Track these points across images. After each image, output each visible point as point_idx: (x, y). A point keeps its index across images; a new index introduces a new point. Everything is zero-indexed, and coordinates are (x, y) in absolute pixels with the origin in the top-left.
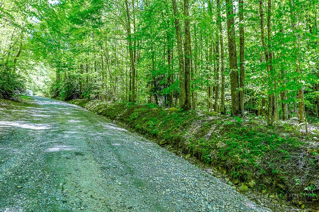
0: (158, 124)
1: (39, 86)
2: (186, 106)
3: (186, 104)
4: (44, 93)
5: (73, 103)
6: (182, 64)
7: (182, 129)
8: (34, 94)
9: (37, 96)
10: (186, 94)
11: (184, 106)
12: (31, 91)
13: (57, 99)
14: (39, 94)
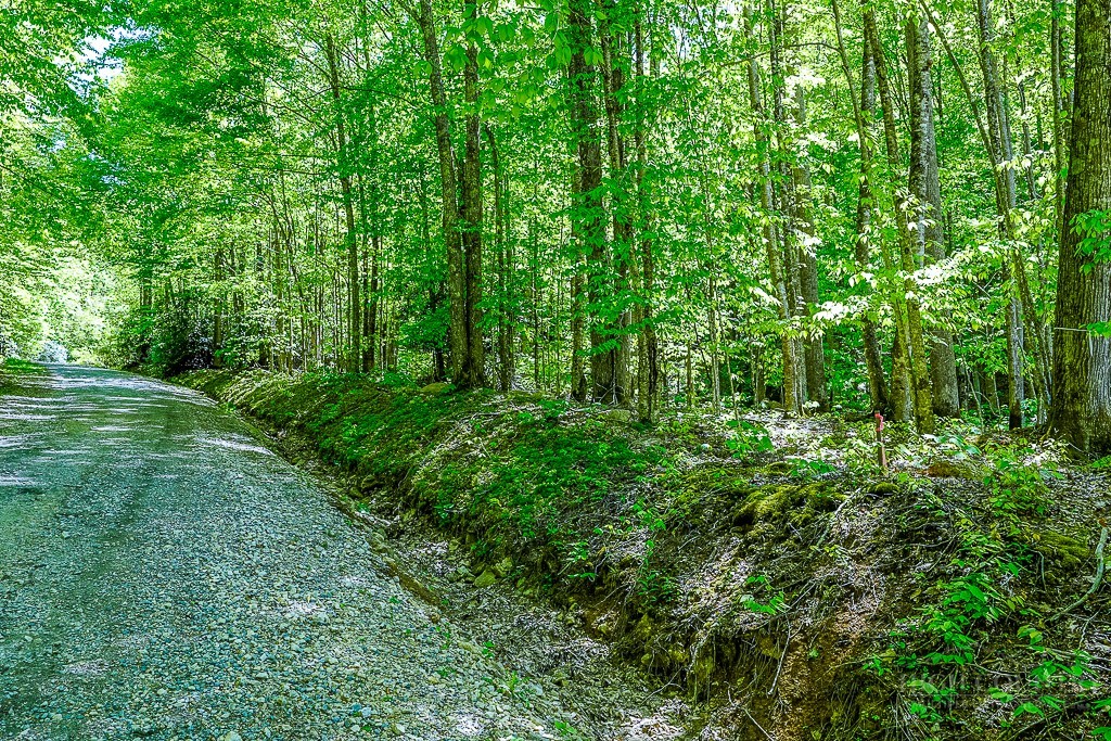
0: (372, 433)
1: (90, 328)
2: (466, 376)
3: (466, 371)
4: (103, 352)
5: (188, 384)
6: (454, 251)
7: (425, 444)
8: (70, 359)
9: (79, 362)
10: (468, 340)
11: (462, 376)
12: (60, 347)
13: (139, 372)
14: (85, 357)
